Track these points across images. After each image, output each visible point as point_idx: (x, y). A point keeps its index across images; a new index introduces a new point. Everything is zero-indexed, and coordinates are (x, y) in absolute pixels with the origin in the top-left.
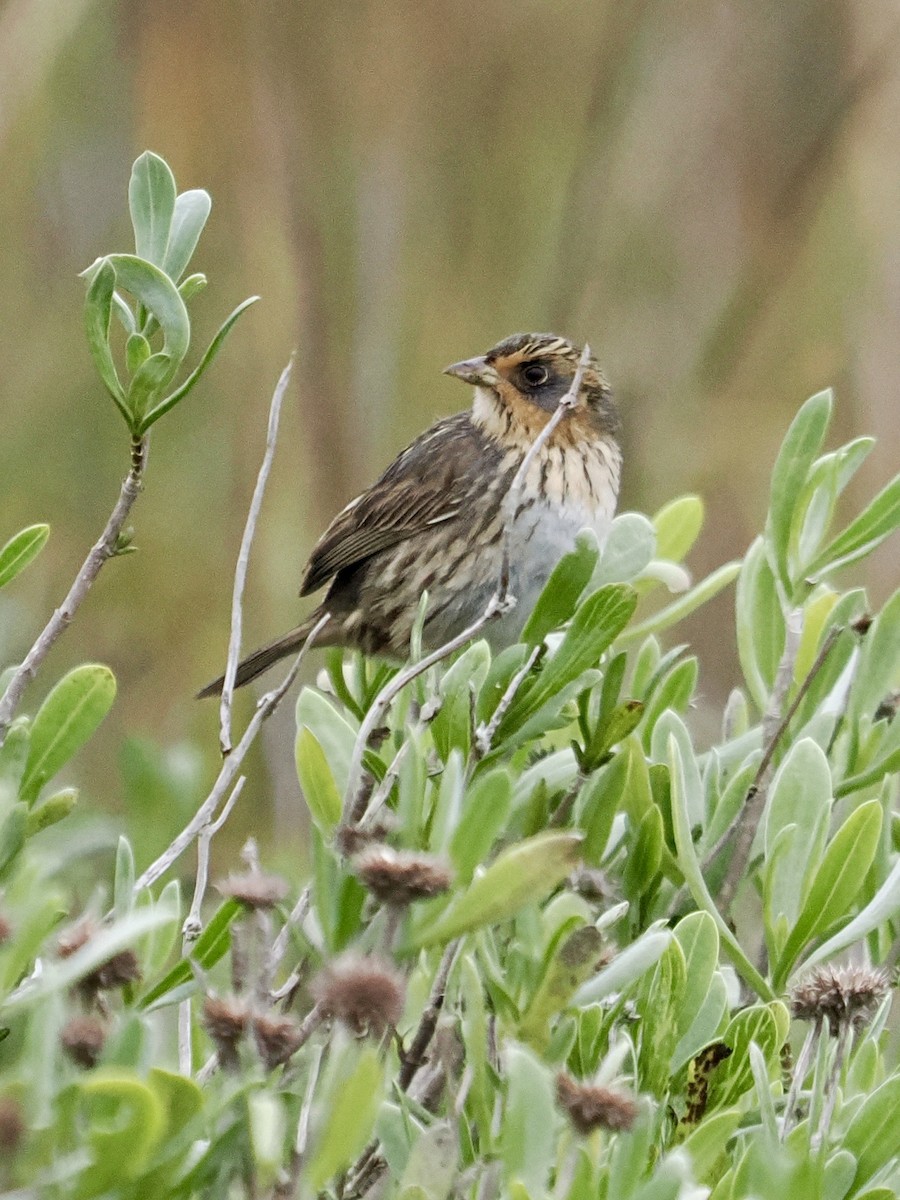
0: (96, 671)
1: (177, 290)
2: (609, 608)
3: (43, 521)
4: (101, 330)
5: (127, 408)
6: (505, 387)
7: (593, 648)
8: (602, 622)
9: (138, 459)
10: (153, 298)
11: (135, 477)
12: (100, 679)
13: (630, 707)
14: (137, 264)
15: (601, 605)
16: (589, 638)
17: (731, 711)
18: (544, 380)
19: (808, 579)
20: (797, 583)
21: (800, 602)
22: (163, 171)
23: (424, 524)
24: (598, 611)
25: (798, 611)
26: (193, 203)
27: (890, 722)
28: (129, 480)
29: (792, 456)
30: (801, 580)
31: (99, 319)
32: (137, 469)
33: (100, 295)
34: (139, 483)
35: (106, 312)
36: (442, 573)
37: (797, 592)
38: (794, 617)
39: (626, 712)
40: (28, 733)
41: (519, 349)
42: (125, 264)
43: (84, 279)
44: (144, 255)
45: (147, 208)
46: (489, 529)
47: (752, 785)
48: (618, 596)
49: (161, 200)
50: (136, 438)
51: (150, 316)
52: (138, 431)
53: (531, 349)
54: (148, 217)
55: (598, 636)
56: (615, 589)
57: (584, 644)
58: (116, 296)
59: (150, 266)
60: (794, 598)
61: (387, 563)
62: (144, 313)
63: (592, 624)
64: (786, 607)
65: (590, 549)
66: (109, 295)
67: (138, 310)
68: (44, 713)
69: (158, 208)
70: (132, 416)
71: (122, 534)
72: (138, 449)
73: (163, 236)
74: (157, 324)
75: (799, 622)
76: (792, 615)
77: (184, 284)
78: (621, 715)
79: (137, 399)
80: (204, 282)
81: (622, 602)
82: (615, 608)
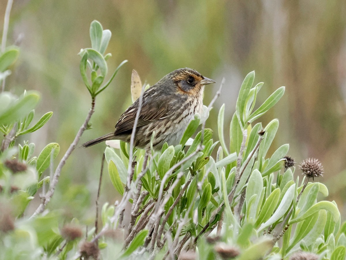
1: (103, 58)
3: (51, 111)
4: (84, 70)
5: (91, 91)
9: (93, 104)
10: (97, 60)
11: (92, 108)
12: (56, 146)
13: (206, 159)
14: (93, 51)
17: (219, 152)
19: (249, 122)
20: (246, 123)
21: (246, 128)
22: (99, 26)
23: (158, 119)
25: (246, 130)
26: (107, 33)
27: (270, 159)
29: (244, 89)
31: (84, 66)
32: (93, 106)
33: (84, 61)
36: (163, 131)
37: (245, 125)
38: (245, 132)
42: (89, 51)
44: (94, 48)
45: (95, 35)
46: (178, 119)
47: (238, 179)
48: (208, 132)
49: (99, 34)
50: (94, 98)
51: (96, 65)
52: (94, 96)
54: (95, 39)
58: (88, 61)
59: (96, 52)
60: (244, 127)
61: (147, 128)
64: (242, 129)
66: (86, 60)
67: (93, 64)
68: (41, 156)
69: (98, 36)
70: (92, 92)
71: (89, 124)
72: (93, 101)
73: (99, 43)
74: (98, 67)
75: (246, 133)
76: (245, 131)
77: (105, 56)
78: (203, 161)
79: (94, 88)
80: (111, 56)
81: (209, 134)
82: (207, 135)
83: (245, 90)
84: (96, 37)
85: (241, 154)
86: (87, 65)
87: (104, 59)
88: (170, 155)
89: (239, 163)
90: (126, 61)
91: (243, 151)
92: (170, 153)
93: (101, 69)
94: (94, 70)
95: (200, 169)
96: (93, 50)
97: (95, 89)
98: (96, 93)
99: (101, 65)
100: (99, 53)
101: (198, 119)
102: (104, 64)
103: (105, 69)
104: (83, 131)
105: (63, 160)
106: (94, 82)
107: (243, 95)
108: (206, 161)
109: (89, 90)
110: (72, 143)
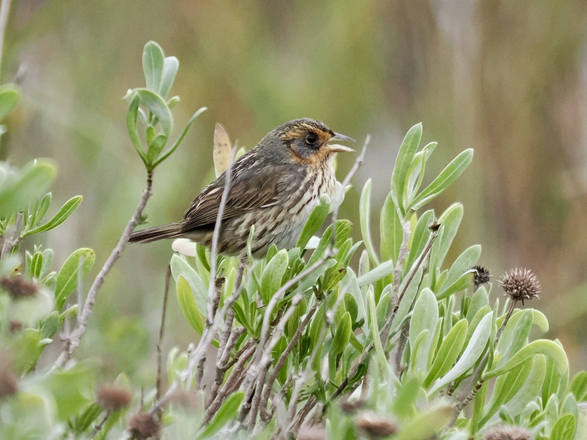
0: (87, 251)
1: (166, 104)
2: (339, 231)
3: (80, 195)
4: (134, 125)
5: (146, 159)
9: (150, 182)
10: (156, 108)
11: (148, 189)
12: (88, 254)
13: (341, 271)
14: (148, 93)
17: (363, 260)
19: (412, 208)
20: (408, 210)
21: (408, 219)
22: (158, 50)
23: (260, 207)
25: (408, 223)
26: (171, 63)
27: (449, 271)
28: (146, 191)
29: (404, 153)
30: (409, 208)
31: (133, 119)
32: (150, 186)
33: (133, 109)
34: (150, 192)
35: (136, 116)
36: (270, 228)
37: (407, 214)
38: (406, 226)
39: (338, 273)
40: (56, 279)
42: (143, 93)
43: (125, 100)
44: (150, 88)
45: (151, 66)
46: (296, 206)
47: (396, 305)
48: (343, 226)
49: (158, 63)
50: (150, 172)
51: (154, 116)
52: (151, 169)
54: (152, 72)
56: (341, 222)
58: (140, 109)
59: (154, 94)
60: (406, 217)
61: (241, 222)
62: (151, 114)
64: (402, 221)
65: (326, 203)
66: (137, 109)
67: (148, 114)
68: (63, 270)
69: (156, 67)
70: (147, 162)
71: (143, 215)
72: (150, 177)
73: (159, 80)
74: (157, 119)
75: (409, 228)
76: (406, 224)
77: (169, 101)
78: (336, 274)
80: (179, 100)
81: (345, 228)
82: (342, 231)
83: (406, 154)
84: (154, 70)
85: (401, 263)
86: (138, 116)
87: (167, 106)
88: (281, 265)
89: (397, 279)
90: (203, 109)
91: (403, 258)
92: (282, 262)
93: (163, 122)
94: (150, 125)
95: (331, 288)
97: (152, 156)
98: (154, 163)
99: (162, 117)
100: (158, 95)
102: (167, 114)
103: (168, 123)
104: (132, 228)
105: (101, 277)
106: (150, 144)
107: (402, 164)
108: (341, 276)
109: (143, 159)
110: (115, 247)
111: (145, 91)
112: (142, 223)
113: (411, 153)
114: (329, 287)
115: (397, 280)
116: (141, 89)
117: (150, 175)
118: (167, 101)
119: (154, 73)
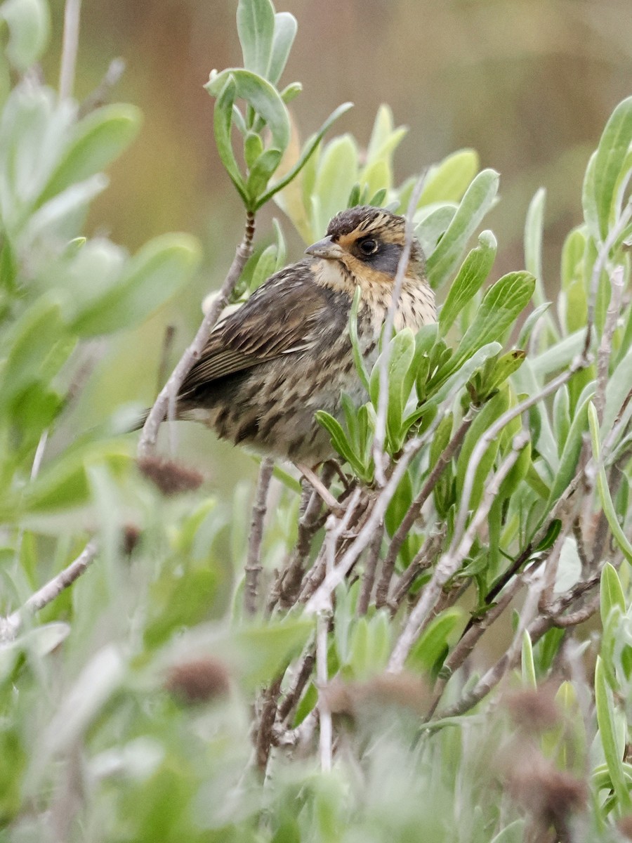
1: (278, 95)
2: (513, 291)
4: (225, 131)
5: (246, 192)
6: (348, 258)
7: (500, 323)
8: (507, 302)
9: (251, 230)
10: (261, 103)
11: (248, 244)
13: (516, 355)
14: (248, 76)
15: (505, 290)
16: (497, 316)
18: (375, 250)
19: (624, 242)
20: (617, 245)
21: (619, 261)
24: (503, 295)
25: (618, 268)
26: (285, 22)
28: (243, 246)
30: (619, 243)
31: (225, 124)
32: (251, 238)
33: (225, 105)
34: (251, 249)
36: (303, 393)
37: (616, 253)
38: (617, 273)
41: (355, 228)
42: (238, 75)
43: (210, 91)
44: (251, 67)
45: (252, 31)
48: (520, 282)
50: (251, 214)
51: (257, 116)
52: (253, 209)
53: (365, 226)
54: (254, 38)
55: (504, 313)
56: (517, 277)
57: (494, 320)
58: (235, 107)
59: (258, 78)
62: (253, 114)
63: (499, 305)
66: (230, 105)
67: (248, 112)
69: (260, 31)
70: (248, 196)
71: (237, 288)
72: (252, 222)
73: (266, 53)
74: (263, 122)
75: (620, 277)
76: (616, 271)
77: (285, 91)
78: (508, 361)
79: (254, 184)
80: (301, 89)
81: (523, 286)
82: (517, 291)
83: (613, 150)
84: (257, 35)
85: (610, 339)
86: (233, 117)
87: (281, 101)
88: (404, 355)
89: (603, 366)
90: (347, 106)
91: (613, 329)
92: (403, 351)
93: (274, 127)
94: (251, 133)
95: (497, 385)
96: (249, 74)
97: (257, 187)
98: (258, 199)
99: (272, 117)
100: (265, 80)
101: (490, 246)
102: (280, 114)
103: (283, 128)
104: (219, 310)
105: (165, 396)
106: (254, 166)
107: (607, 167)
108: (515, 363)
109: (240, 191)
110: (189, 345)
111: (243, 73)
112: (235, 301)
113: (621, 148)
114: (494, 384)
115: (604, 368)
116: (236, 70)
117: (250, 219)
118: (280, 88)
119: (257, 42)
